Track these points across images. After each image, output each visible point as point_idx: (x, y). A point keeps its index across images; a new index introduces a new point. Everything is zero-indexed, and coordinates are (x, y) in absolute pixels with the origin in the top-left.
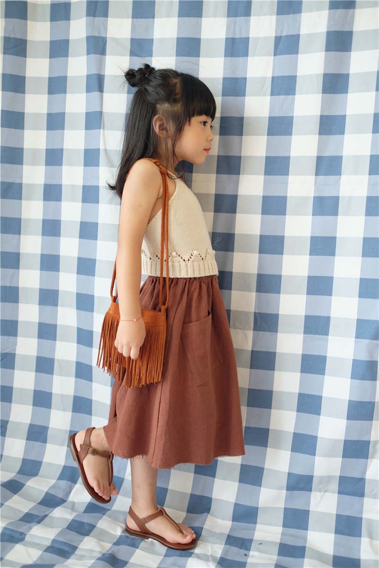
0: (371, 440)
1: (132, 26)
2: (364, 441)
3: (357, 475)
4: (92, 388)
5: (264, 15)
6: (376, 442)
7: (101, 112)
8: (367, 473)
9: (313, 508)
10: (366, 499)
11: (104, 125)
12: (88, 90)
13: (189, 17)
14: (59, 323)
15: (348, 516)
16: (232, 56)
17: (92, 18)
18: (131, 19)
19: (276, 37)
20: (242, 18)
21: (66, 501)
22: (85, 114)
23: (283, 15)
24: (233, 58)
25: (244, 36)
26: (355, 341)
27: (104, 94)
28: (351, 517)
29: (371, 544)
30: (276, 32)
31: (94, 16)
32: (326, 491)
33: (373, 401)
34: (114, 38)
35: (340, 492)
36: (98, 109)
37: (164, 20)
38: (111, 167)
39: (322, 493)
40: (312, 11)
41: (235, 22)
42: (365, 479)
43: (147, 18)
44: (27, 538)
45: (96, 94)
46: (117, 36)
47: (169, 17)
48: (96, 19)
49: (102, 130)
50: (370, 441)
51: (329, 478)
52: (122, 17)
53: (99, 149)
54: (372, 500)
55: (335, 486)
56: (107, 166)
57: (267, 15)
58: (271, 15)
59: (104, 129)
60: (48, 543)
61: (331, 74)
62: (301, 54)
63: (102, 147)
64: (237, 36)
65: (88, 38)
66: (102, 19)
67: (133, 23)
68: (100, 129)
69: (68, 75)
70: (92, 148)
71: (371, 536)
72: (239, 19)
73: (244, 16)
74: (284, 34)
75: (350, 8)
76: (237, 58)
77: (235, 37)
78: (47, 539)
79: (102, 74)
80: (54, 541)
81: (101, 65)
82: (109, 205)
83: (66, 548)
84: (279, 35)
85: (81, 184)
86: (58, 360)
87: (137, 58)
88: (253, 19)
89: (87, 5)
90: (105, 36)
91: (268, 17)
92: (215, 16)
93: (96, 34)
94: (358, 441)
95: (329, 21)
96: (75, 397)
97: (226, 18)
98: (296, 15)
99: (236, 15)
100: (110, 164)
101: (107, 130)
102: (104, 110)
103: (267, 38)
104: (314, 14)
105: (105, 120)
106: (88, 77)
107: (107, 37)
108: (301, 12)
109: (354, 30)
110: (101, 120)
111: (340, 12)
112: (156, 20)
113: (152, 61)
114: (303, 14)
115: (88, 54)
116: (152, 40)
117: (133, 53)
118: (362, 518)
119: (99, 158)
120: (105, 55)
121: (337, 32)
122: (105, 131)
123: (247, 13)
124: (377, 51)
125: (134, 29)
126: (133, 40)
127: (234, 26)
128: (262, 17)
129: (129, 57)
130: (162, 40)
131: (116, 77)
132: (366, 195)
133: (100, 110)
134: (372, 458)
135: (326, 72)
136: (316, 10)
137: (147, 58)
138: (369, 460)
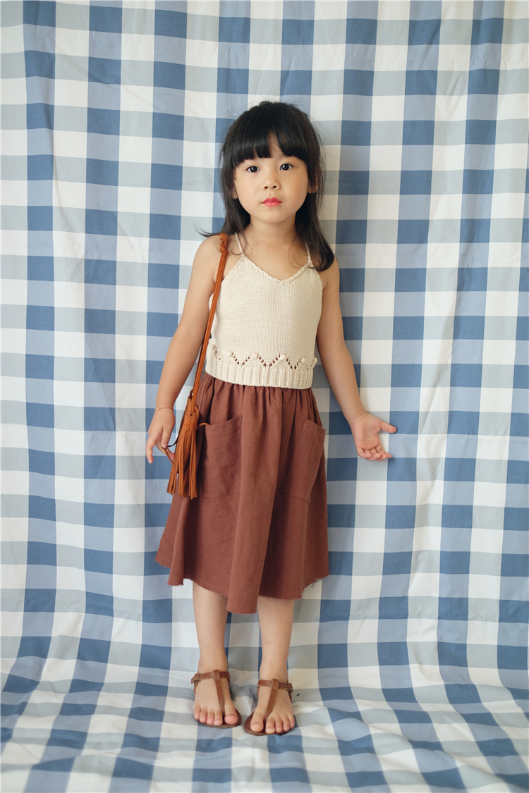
0: (413, 550)
1: (90, 41)
2: (406, 553)
3: (398, 594)
4: (55, 530)
5: (267, 43)
6: (419, 552)
7: (52, 156)
8: (409, 590)
9: (351, 640)
10: (410, 621)
11: (56, 174)
12: (31, 125)
13: (170, 36)
15: (391, 643)
16: (227, 92)
17: (32, 26)
18: (88, 32)
19: (282, 72)
20: (239, 44)
21: (39, 682)
22: (26, 158)
23: (290, 44)
24: (229, 94)
25: (242, 67)
27: (56, 132)
28: (394, 643)
29: (421, 670)
30: (282, 65)
31: (36, 23)
32: (364, 619)
34: (65, 56)
35: (381, 617)
36: (48, 153)
37: (135, 36)
38: (68, 231)
39: (361, 621)
40: (326, 44)
41: (230, 49)
42: (407, 597)
43: (111, 32)
44: (15, 734)
45: (44, 131)
46: (68, 53)
47: (142, 33)
48: (39, 27)
49: (54, 181)
50: (411, 552)
51: (368, 602)
52: (75, 28)
53: (51, 208)
54: (417, 620)
55: (375, 610)
56: (64, 230)
57: (270, 43)
58: (275, 44)
59: (57, 179)
60: (47, 736)
61: (351, 121)
62: (315, 95)
63: (55, 204)
64: (233, 67)
65: (27, 53)
66: (47, 29)
67: (91, 36)
68: (52, 179)
70: (40, 205)
71: (419, 662)
72: (234, 45)
73: (241, 42)
74: (292, 68)
75: (370, 44)
76: (234, 94)
77: (231, 68)
79: (50, 103)
80: (53, 731)
81: (49, 91)
82: (70, 283)
83: (73, 738)
84: (285, 69)
85: (26, 254)
87: (98, 84)
88: (253, 47)
89: (24, 8)
90: (52, 52)
91: (272, 46)
92: (203, 38)
93: (41, 50)
95: (347, 57)
96: (29, 543)
97: (217, 43)
98: (306, 46)
99: (230, 40)
100: (69, 228)
101: (61, 181)
102: (56, 154)
103: (270, 73)
104: (329, 47)
105: (58, 166)
106: (30, 108)
107: (54, 54)
108: (313, 44)
109: (375, 70)
110: (52, 167)
111: (359, 47)
112: (124, 36)
113: (120, 90)
114: (314, 45)
115: (28, 75)
116: (119, 62)
117: (92, 78)
118: (406, 643)
119: (52, 219)
120: (54, 78)
121: (357, 71)
122: (59, 182)
123: (245, 38)
124: (403, 97)
125: (92, 45)
126: (91, 60)
127: (229, 53)
128: (264, 46)
129: (87, 82)
130: (134, 64)
131: (70, 109)
132: (395, 267)
133: (50, 154)
134: (415, 572)
135: (344, 119)
136: (331, 43)
137: (112, 85)
138: (411, 574)
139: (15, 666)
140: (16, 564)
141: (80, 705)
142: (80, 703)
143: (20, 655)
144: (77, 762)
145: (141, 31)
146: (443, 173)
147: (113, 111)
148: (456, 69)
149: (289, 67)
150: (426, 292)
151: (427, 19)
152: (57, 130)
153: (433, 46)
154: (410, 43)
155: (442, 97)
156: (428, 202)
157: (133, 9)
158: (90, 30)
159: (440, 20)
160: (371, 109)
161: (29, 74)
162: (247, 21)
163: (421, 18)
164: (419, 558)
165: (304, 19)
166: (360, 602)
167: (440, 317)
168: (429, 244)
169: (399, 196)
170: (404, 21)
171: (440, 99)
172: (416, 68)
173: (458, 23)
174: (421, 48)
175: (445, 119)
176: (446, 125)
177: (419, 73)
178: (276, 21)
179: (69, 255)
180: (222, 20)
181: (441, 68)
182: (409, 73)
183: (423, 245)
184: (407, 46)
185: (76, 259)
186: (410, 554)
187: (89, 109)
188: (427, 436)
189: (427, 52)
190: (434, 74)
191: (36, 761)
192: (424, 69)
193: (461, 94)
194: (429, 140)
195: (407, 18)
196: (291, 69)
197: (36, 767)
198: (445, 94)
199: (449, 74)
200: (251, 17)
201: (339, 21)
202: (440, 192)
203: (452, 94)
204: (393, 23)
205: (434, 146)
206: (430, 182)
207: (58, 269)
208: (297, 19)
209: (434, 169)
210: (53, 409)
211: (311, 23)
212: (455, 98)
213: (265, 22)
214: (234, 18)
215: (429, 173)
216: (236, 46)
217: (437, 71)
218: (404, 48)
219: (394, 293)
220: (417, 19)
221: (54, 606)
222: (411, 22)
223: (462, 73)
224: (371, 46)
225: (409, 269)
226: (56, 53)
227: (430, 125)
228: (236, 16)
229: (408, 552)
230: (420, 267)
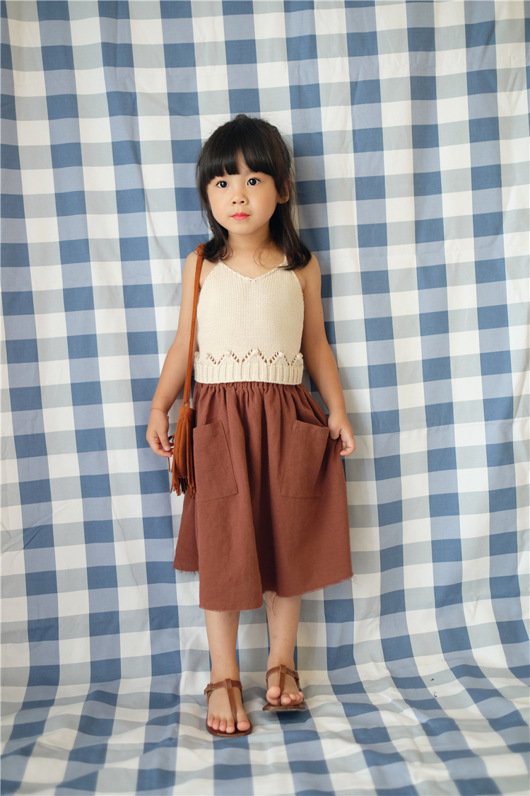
0: (518, 530)
1: (167, 77)
2: (511, 533)
3: (508, 573)
6: (524, 532)
7: (143, 190)
8: (518, 569)
9: (469, 622)
10: (522, 598)
11: (148, 206)
12: (117, 162)
13: (241, 63)
14: (111, 472)
15: (508, 622)
16: (300, 108)
17: (112, 68)
18: (164, 69)
19: (351, 83)
20: (307, 61)
22: (115, 193)
23: (356, 56)
24: (302, 110)
25: (312, 82)
26: (485, 424)
27: (144, 167)
28: (511, 622)
30: (351, 77)
31: (115, 65)
32: (477, 600)
33: (513, 486)
34: (145, 94)
35: (493, 597)
36: (139, 187)
37: (209, 68)
38: (165, 258)
39: (475, 602)
40: (390, 53)
41: (299, 67)
42: (517, 576)
43: (186, 66)
45: (132, 167)
46: (149, 91)
47: (214, 65)
48: (118, 69)
49: (147, 213)
51: (479, 583)
52: (152, 67)
53: (146, 238)
55: (487, 590)
56: (160, 258)
57: (337, 57)
58: (342, 56)
59: (149, 211)
61: (420, 126)
62: (384, 102)
63: (150, 234)
64: (304, 83)
65: (109, 95)
66: (126, 69)
67: (167, 73)
68: (145, 211)
69: (82, 142)
72: (302, 62)
73: (310, 59)
74: (361, 79)
75: (430, 51)
76: (307, 109)
77: (302, 84)
79: (136, 140)
81: (134, 129)
82: (171, 307)
84: (354, 80)
85: (121, 284)
86: (118, 520)
87: (179, 116)
88: (321, 61)
90: (133, 91)
91: (339, 59)
92: (273, 60)
93: (122, 90)
94: (504, 534)
95: (411, 65)
97: (287, 62)
98: (371, 57)
99: (298, 58)
100: (164, 255)
101: (154, 212)
102: (146, 187)
103: (340, 84)
104: (393, 56)
105: (150, 199)
106: (115, 145)
107: (135, 93)
108: (377, 54)
109: (436, 75)
110: (144, 200)
111: (420, 54)
112: (198, 69)
114: (379, 56)
115: (111, 115)
116: (196, 94)
117: (173, 112)
118: (522, 621)
119: (148, 249)
120: (137, 115)
121: (421, 77)
122: (152, 213)
123: (313, 54)
124: (466, 97)
125: (170, 80)
126: (170, 95)
127: (298, 71)
128: (331, 60)
129: (168, 117)
130: (210, 94)
131: (155, 143)
132: (474, 260)
133: (141, 187)
134: (522, 550)
135: (414, 124)
136: (395, 52)
137: (191, 117)
138: (518, 553)
145: (214, 63)
146: (511, 166)
148: (513, 66)
149: (358, 78)
150: (507, 281)
151: (481, 21)
152: (144, 164)
153: (490, 46)
154: (468, 46)
155: (503, 93)
156: (500, 194)
157: (204, 43)
158: (166, 67)
159: (494, 21)
160: (436, 112)
161: (112, 113)
162: (313, 38)
163: (476, 21)
164: (525, 537)
165: (367, 31)
166: (470, 583)
167: (523, 303)
168: (504, 235)
169: (471, 191)
170: (460, 26)
171: (501, 96)
172: (475, 69)
173: (511, 22)
174: (479, 50)
175: (508, 114)
176: (509, 119)
177: (480, 73)
178: (341, 35)
179: (167, 281)
180: (288, 40)
181: (500, 66)
182: (469, 74)
183: (499, 236)
184: (465, 49)
185: (174, 284)
186: (515, 533)
187: (173, 142)
188: (520, 419)
189: (484, 52)
190: (493, 72)
192: (484, 69)
193: (521, 89)
194: (495, 136)
195: (462, 22)
196: (359, 80)
198: (505, 91)
199: (508, 71)
200: (317, 34)
201: (400, 31)
202: (510, 185)
203: (512, 90)
204: (449, 29)
205: (501, 141)
206: (500, 175)
207: (157, 295)
208: (360, 32)
209: (503, 162)
211: (374, 35)
212: (515, 93)
213: (330, 37)
214: (300, 37)
215: (498, 167)
216: (305, 63)
217: (496, 70)
218: (462, 52)
219: (475, 285)
220: (472, 23)
221: (178, 622)
222: (466, 25)
223: (520, 69)
224: (432, 52)
225: (487, 261)
226: (137, 91)
227: (494, 121)
228: (302, 35)
229: (513, 532)
230: (498, 257)
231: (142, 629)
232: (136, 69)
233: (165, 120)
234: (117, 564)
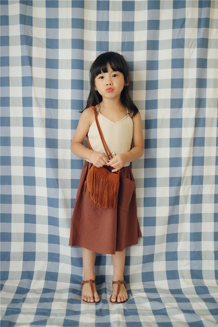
0: (178, 232)
1: (46, 32)
3: (173, 250)
4: (36, 227)
5: (116, 31)
6: (181, 233)
8: (178, 249)
9: (155, 270)
10: (178, 261)
11: (34, 84)
12: (23, 64)
14: (12, 194)
16: (100, 51)
17: (23, 25)
18: (45, 29)
19: (122, 42)
20: (105, 32)
21: (30, 290)
22: (21, 78)
23: (125, 31)
25: (106, 41)
26: (169, 188)
27: (33, 68)
28: (173, 270)
29: (185, 281)
30: (122, 40)
32: (160, 261)
33: (178, 214)
34: (37, 38)
35: (166, 260)
36: (30, 75)
37: (64, 29)
38: (39, 107)
39: (158, 262)
40: (139, 30)
41: (101, 34)
42: (177, 252)
43: (54, 28)
44: (22, 311)
45: (28, 67)
48: (26, 26)
49: (33, 87)
51: (161, 254)
52: (40, 27)
53: (32, 97)
54: (181, 261)
55: (164, 257)
56: (37, 107)
57: (117, 31)
58: (119, 31)
59: (34, 86)
60: (35, 311)
61: (150, 61)
62: (135, 51)
63: (33, 96)
64: (103, 40)
65: (21, 36)
66: (29, 27)
67: (47, 30)
68: (32, 86)
69: (10, 56)
70: (27, 96)
71: (183, 278)
72: (103, 32)
73: (106, 31)
74: (126, 41)
75: (157, 30)
77: (101, 41)
78: (33, 309)
79: (31, 56)
80: (37, 309)
81: (30, 51)
82: (40, 128)
83: (46, 312)
84: (123, 41)
85: (22, 116)
86: (14, 214)
87: (50, 49)
88: (110, 33)
89: (20, 18)
90: (31, 36)
91: (118, 32)
92: (91, 30)
93: (27, 35)
94: (173, 234)
95: (148, 35)
96: (25, 233)
97: (96, 31)
98: (131, 32)
99: (101, 30)
100: (39, 105)
101: (36, 87)
102: (33, 76)
103: (118, 42)
105: (34, 81)
106: (23, 58)
108: (134, 31)
109: (159, 40)
110: (32, 81)
111: (152, 31)
112: (59, 29)
113: (58, 51)
115: (21, 45)
116: (58, 40)
117: (47, 47)
118: (177, 270)
119: (32, 102)
120: (32, 46)
121: (152, 41)
122: (35, 87)
123: (107, 29)
124: (171, 50)
125: (47, 34)
126: (47, 40)
129: (45, 49)
130: (64, 40)
131: (39, 59)
132: (170, 118)
134: (180, 241)
135: (148, 60)
136: (142, 30)
137: (55, 49)
138: (178, 242)
139: (20, 283)
140: (19, 242)
141: (47, 298)
142: (47, 297)
143: (21, 279)
144: (48, 321)
145: (66, 27)
146: (188, 79)
147: (56, 59)
148: (192, 38)
150: (183, 128)
151: (180, 18)
152: (33, 66)
153: (183, 29)
154: (173, 28)
155: (187, 49)
156: (182, 91)
157: (63, 19)
158: (46, 28)
159: (185, 19)
160: (158, 55)
162: (108, 22)
163: (177, 18)
164: (181, 235)
165: (131, 21)
166: (158, 254)
167: (188, 138)
168: (183, 108)
169: (170, 89)
170: (171, 20)
171: (186, 50)
172: (176, 38)
173: (192, 20)
174: (178, 30)
175: (188, 58)
176: (189, 60)
177: (177, 40)
178: (119, 22)
179: (39, 116)
180: (97, 22)
181: (186, 37)
182: (173, 40)
183: (181, 109)
184: (172, 30)
185: (42, 118)
186: (177, 234)
187: (46, 59)
188: (183, 186)
189: (180, 31)
190: (183, 40)
191: (32, 322)
192: (179, 38)
193: (194, 48)
194: (182, 66)
195: (172, 18)
197: (32, 324)
198: (188, 48)
199: (190, 40)
201: (144, 21)
202: (187, 87)
203: (191, 48)
204: (166, 21)
205: (184, 69)
206: (183, 83)
207: (35, 122)
208: (128, 21)
209: (184, 78)
210: (35, 178)
211: (133, 23)
212: (192, 49)
214: (102, 22)
215: (182, 80)
217: (184, 39)
218: (171, 30)
219: (169, 128)
220: (176, 19)
221: (35, 259)
222: (173, 20)
223: (195, 39)
224: (158, 30)
225: (175, 119)
226: (33, 36)
227: (182, 60)
228: (103, 21)
229: (176, 233)
230: (180, 118)
231: (20, 260)
232: (33, 27)
233: (44, 50)
234: (12, 232)
